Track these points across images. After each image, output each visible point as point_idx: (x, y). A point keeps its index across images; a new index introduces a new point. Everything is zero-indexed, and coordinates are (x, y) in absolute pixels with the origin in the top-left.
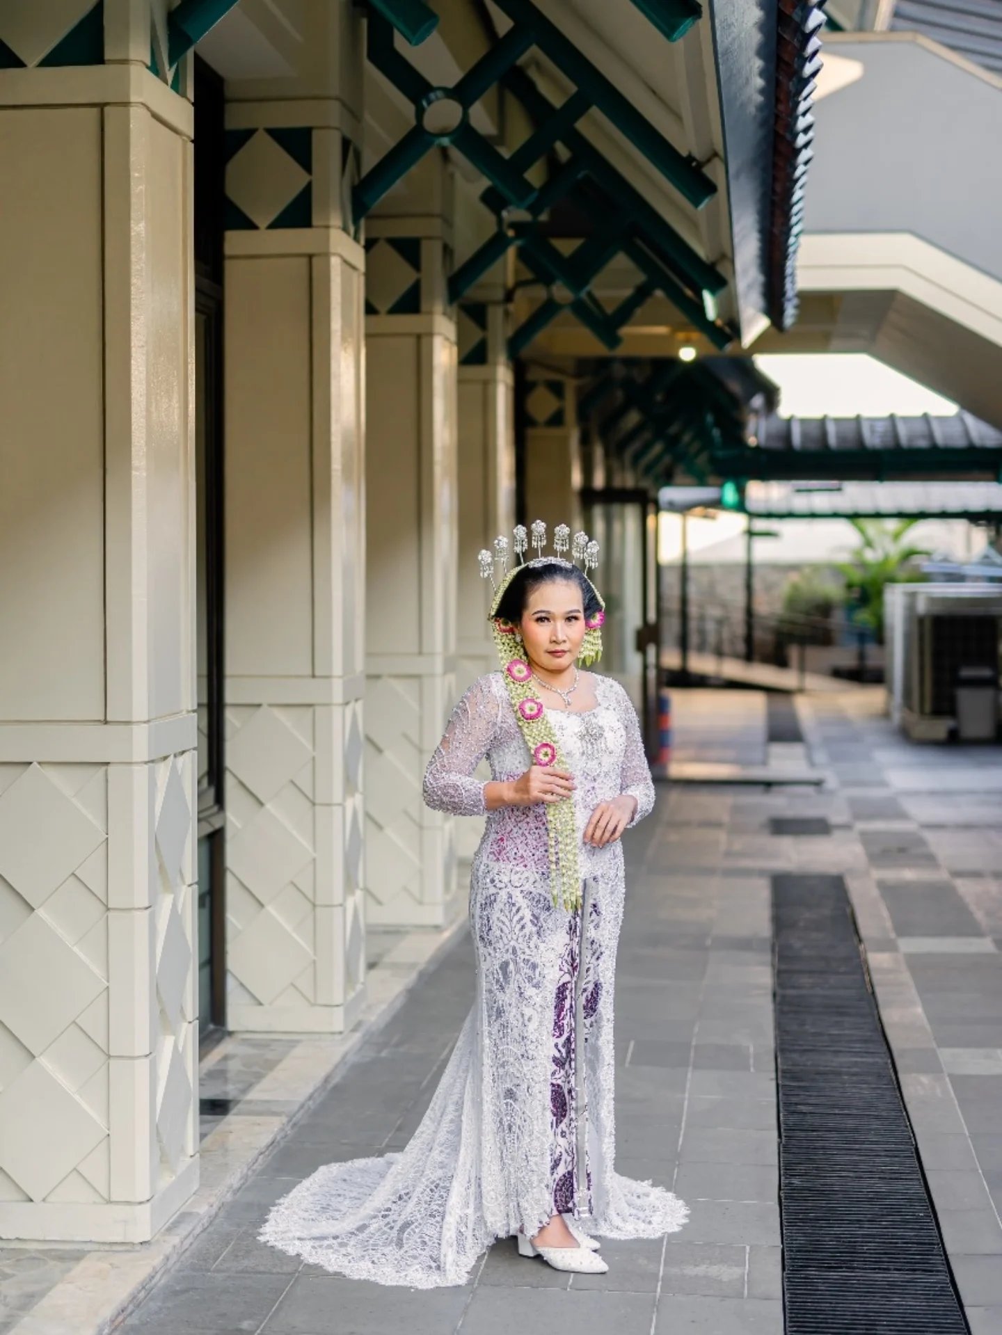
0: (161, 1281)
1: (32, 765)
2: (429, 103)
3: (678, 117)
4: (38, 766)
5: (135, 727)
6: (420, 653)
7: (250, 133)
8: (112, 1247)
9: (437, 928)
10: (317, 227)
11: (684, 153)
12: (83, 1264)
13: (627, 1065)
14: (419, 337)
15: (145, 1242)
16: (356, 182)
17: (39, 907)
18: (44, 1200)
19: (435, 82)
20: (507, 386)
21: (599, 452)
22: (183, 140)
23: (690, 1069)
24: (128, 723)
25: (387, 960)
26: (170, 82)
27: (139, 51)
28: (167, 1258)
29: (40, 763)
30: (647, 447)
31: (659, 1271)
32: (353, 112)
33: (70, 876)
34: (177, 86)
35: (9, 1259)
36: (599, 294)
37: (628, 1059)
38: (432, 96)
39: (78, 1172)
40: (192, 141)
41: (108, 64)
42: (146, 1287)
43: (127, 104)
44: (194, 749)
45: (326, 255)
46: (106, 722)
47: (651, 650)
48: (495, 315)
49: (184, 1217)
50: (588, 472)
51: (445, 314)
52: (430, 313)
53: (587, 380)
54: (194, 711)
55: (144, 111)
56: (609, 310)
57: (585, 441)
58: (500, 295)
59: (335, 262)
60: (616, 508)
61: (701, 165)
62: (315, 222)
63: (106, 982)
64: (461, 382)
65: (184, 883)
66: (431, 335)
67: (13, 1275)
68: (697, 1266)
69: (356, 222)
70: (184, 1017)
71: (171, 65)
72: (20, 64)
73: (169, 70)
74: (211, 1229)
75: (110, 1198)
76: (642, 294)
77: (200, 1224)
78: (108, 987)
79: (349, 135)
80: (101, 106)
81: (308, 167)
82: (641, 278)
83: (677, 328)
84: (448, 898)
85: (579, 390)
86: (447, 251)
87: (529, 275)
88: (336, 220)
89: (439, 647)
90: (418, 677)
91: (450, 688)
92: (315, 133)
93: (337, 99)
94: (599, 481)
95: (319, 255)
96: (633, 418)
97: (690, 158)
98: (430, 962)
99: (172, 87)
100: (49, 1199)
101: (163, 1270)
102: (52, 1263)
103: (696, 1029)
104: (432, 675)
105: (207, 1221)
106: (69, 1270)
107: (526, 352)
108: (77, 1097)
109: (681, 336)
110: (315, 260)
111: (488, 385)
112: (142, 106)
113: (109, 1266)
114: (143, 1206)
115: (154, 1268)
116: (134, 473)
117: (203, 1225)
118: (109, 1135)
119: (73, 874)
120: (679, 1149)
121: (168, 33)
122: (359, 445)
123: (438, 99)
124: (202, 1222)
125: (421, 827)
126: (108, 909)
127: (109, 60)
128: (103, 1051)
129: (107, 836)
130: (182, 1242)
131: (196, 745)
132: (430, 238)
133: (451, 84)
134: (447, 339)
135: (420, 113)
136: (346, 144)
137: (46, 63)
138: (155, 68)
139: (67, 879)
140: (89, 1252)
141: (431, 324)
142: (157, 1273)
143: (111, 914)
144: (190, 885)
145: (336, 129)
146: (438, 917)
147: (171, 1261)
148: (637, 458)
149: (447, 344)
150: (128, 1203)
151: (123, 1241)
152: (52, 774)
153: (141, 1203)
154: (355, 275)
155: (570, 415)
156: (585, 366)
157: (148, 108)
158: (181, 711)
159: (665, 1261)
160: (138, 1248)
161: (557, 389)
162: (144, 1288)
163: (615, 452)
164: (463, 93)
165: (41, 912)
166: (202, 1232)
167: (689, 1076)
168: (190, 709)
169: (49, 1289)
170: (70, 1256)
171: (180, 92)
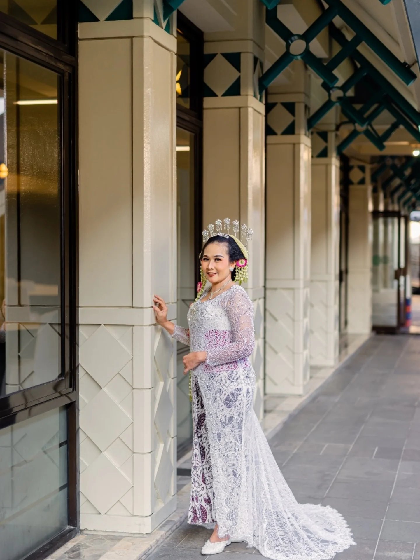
0: (154, 551)
1: (101, 326)
2: (292, 41)
3: (398, 43)
4: (104, 326)
5: (145, 309)
6: (294, 279)
7: (214, 55)
8: (134, 535)
9: (300, 396)
10: (243, 95)
11: (402, 61)
12: (121, 542)
13: (373, 458)
14: (294, 144)
15: (149, 533)
16: (261, 75)
17: (104, 387)
18: (106, 514)
19: (294, 32)
20: (336, 166)
21: (381, 196)
22: (171, 53)
23: (401, 460)
24: (142, 308)
25: (278, 409)
26: (164, 28)
27: (148, 13)
28: (158, 541)
29: (105, 325)
30: (404, 194)
31: (374, 553)
32: (260, 46)
33: (117, 374)
34: (168, 29)
35: (90, 539)
36: (376, 127)
37: (374, 455)
38: (293, 38)
39: (120, 502)
40: (176, 54)
41: (135, 19)
42: (147, 554)
43: (143, 36)
44: (175, 319)
45: (246, 107)
46: (133, 307)
47: (402, 279)
48: (331, 137)
49: (168, 522)
50: (376, 204)
51: (305, 135)
52: (299, 134)
53: (376, 165)
54: (175, 303)
55: (150, 39)
56: (380, 134)
57: (375, 191)
58: (333, 127)
59: (250, 110)
60: (390, 220)
61: (410, 67)
62: (242, 93)
63: (132, 421)
64: (313, 165)
65: (170, 377)
66: (299, 143)
67: (89, 547)
68: (391, 552)
69: (260, 93)
70: (170, 436)
71: (164, 19)
72: (97, 20)
73: (164, 22)
74: (180, 527)
75: (133, 514)
76: (394, 127)
77: (175, 525)
78: (133, 423)
79: (257, 56)
80: (132, 38)
81: (239, 70)
82: (394, 120)
83: (411, 142)
84: (305, 383)
85: (372, 169)
86: (307, 108)
87: (345, 119)
88: (251, 92)
89: (302, 276)
90: (293, 289)
91: (307, 294)
92: (242, 55)
93: (251, 40)
94: (381, 208)
95: (243, 107)
96: (397, 182)
97: (405, 63)
98: (295, 410)
99: (165, 30)
100: (108, 514)
101: (155, 546)
102: (108, 541)
103: (405, 443)
104: (299, 289)
105: (179, 524)
106: (114, 545)
107: (345, 151)
108: (120, 470)
109: (413, 146)
110: (241, 109)
111: (328, 166)
112: (149, 37)
113: (132, 544)
114: (147, 518)
115: (151, 545)
116: (145, 198)
117: (177, 526)
118: (133, 487)
119: (118, 373)
120: (391, 496)
121: (163, 6)
122: (262, 190)
123: (295, 40)
124: (176, 524)
125: (293, 353)
126: (133, 389)
127: (135, 17)
128: (130, 450)
129: (133, 357)
130: (165, 534)
131: (176, 318)
132: (299, 102)
133: (301, 33)
134: (306, 145)
135: (288, 46)
136: (256, 60)
137: (108, 19)
138: (156, 21)
139: (116, 375)
140: (125, 537)
141: (299, 139)
142: (152, 547)
143: (134, 391)
144: (173, 378)
145: (251, 53)
146: (300, 391)
147: (160, 542)
148: (399, 199)
149: (307, 148)
150: (142, 516)
151: (139, 533)
152: (109, 329)
153: (146, 516)
154: (260, 116)
155: (368, 180)
156: (374, 159)
157: (153, 39)
158: (170, 303)
159: (377, 550)
160: (145, 536)
161: (362, 169)
162: (145, 554)
163: (389, 195)
164: (307, 37)
165: (105, 389)
166: (176, 529)
167: (400, 463)
168: (173, 302)
169: (104, 553)
170: (116, 539)
171: (170, 33)
